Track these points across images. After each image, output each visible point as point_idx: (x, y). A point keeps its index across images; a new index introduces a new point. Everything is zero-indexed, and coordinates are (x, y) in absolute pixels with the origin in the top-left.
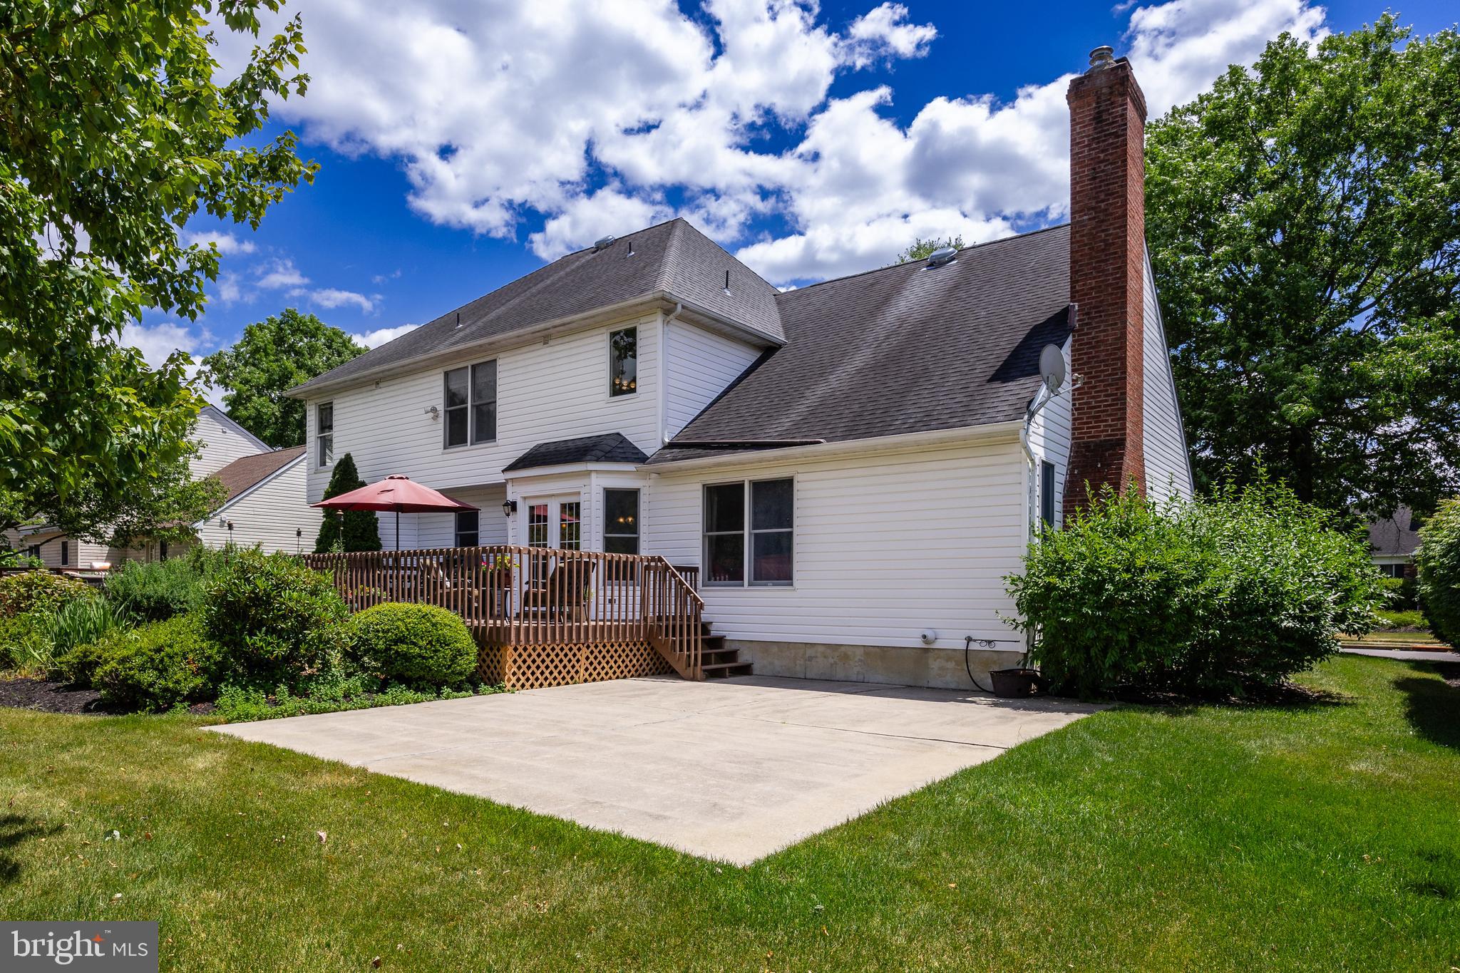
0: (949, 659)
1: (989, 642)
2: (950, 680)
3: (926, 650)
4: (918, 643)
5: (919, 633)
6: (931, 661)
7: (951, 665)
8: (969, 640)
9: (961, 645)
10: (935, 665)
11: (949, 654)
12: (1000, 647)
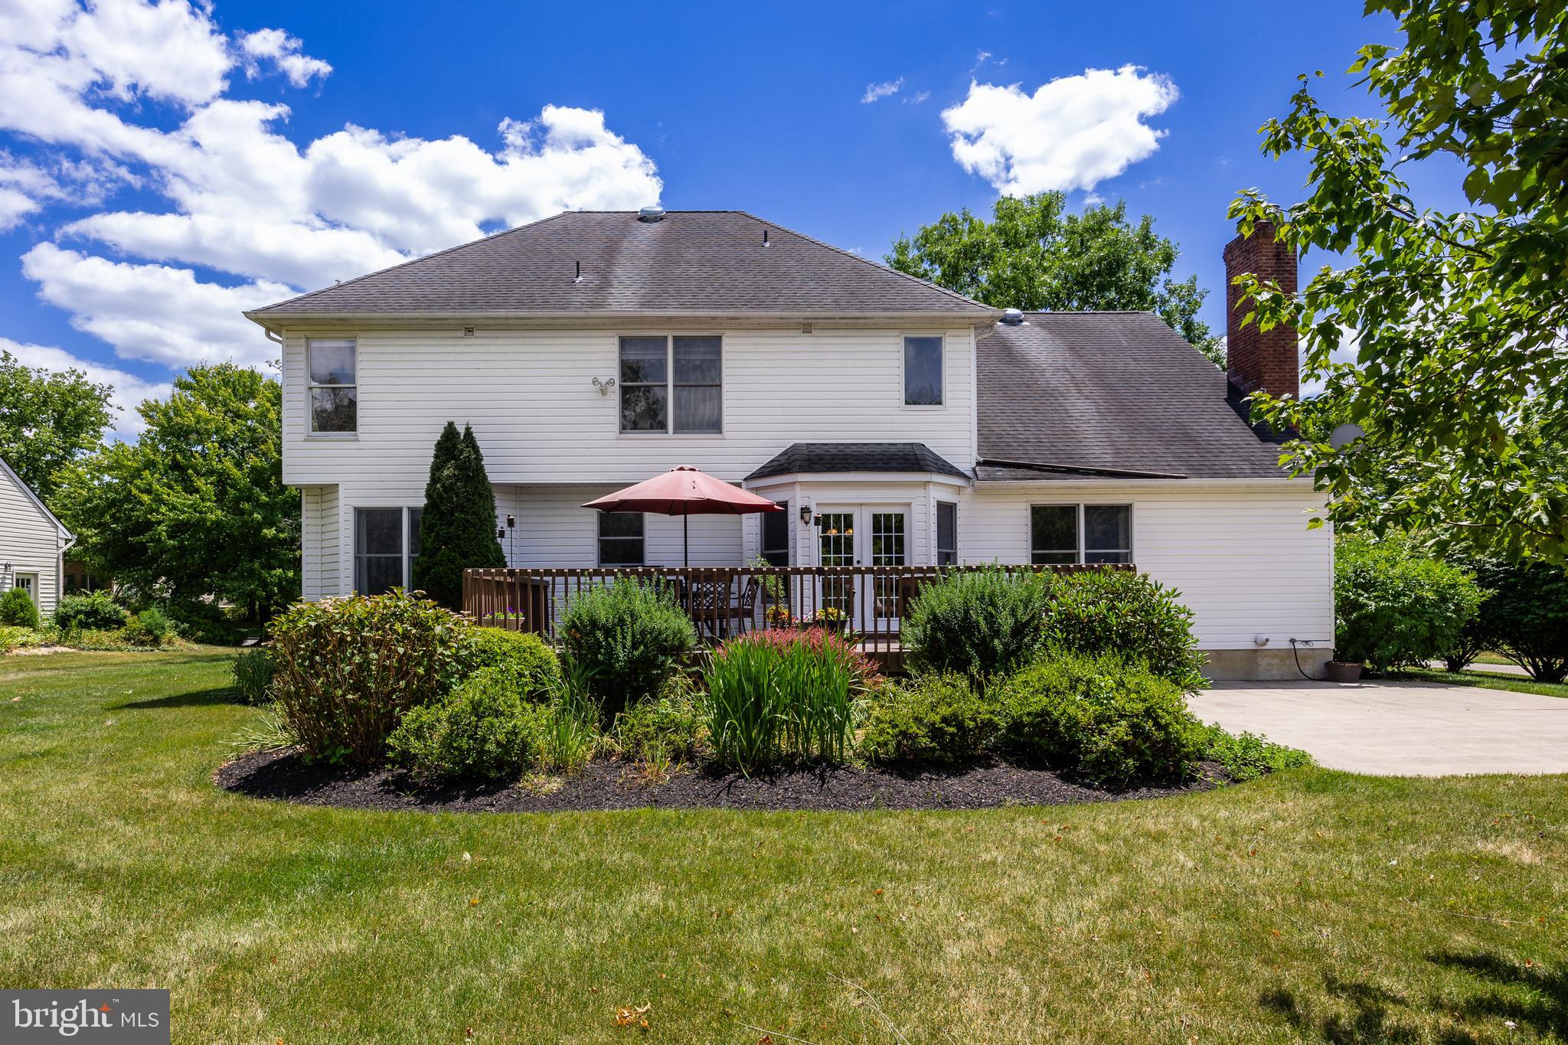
0: (1274, 657)
1: (1307, 642)
2: (1276, 673)
3: (1255, 651)
4: (1251, 646)
5: (1252, 637)
6: (1259, 659)
7: (1275, 661)
8: (1293, 641)
9: (1287, 645)
10: (1263, 662)
11: (1276, 653)
12: (1316, 645)
